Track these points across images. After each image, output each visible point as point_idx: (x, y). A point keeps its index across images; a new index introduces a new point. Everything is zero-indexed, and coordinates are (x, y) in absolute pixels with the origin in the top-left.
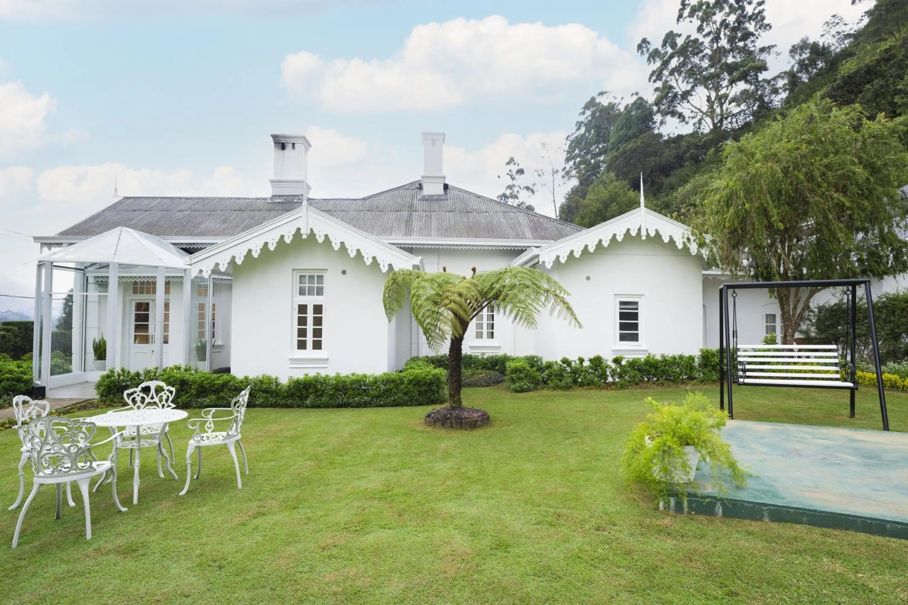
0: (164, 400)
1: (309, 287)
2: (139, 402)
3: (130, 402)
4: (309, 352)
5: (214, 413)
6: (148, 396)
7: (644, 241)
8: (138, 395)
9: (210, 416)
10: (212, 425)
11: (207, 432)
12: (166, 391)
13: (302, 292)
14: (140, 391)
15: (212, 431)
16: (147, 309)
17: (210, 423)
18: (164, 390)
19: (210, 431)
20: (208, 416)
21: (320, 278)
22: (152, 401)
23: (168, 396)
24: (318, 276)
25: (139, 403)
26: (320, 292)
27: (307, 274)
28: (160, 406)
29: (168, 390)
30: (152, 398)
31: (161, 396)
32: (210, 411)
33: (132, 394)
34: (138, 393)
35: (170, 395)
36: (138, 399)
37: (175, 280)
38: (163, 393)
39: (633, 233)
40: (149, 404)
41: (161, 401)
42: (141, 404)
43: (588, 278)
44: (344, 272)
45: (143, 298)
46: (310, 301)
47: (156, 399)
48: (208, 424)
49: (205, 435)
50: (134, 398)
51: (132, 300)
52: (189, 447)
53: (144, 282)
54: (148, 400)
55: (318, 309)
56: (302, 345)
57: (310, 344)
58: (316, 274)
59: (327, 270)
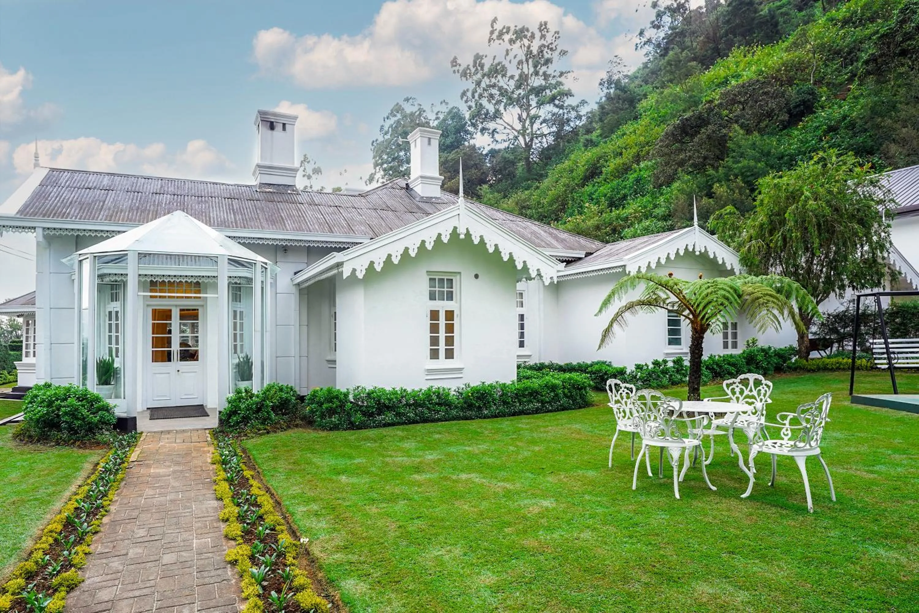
0: (762, 394)
1: (439, 291)
2: (738, 393)
3: (729, 392)
4: (442, 363)
5: (791, 419)
6: (747, 388)
8: (737, 386)
9: (787, 422)
10: (789, 432)
11: (783, 439)
12: (764, 385)
13: (432, 297)
14: (739, 383)
15: (789, 440)
17: (787, 430)
18: (762, 384)
19: (786, 438)
20: (785, 422)
21: (450, 281)
22: (750, 394)
23: (766, 391)
24: (447, 279)
25: (738, 395)
26: (450, 296)
27: (437, 277)
28: (759, 400)
29: (766, 385)
30: (751, 391)
31: (760, 390)
32: (788, 416)
33: (731, 384)
34: (737, 384)
35: (767, 389)
36: (737, 390)
38: (761, 388)
39: (691, 250)
40: (747, 397)
41: (759, 394)
42: (740, 396)
44: (476, 276)
45: (163, 303)
46: (442, 306)
47: (755, 393)
48: (784, 430)
49: (779, 442)
50: (733, 389)
51: (147, 306)
52: (752, 452)
54: (746, 392)
55: (450, 315)
56: (434, 354)
57: (442, 353)
58: (445, 278)
59: (460, 273)
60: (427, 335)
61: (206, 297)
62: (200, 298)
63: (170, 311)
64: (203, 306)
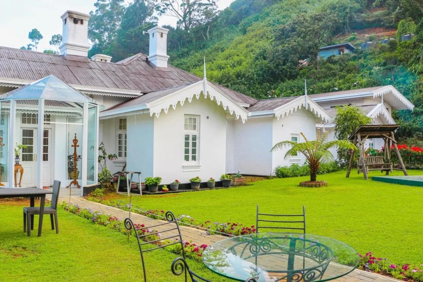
1: (189, 125)
4: (191, 163)
13: (186, 127)
16: (32, 135)
21: (195, 119)
24: (193, 118)
26: (194, 128)
27: (188, 117)
39: (304, 106)
43: (283, 126)
44: (208, 118)
45: (28, 127)
46: (191, 132)
51: (20, 128)
55: (194, 137)
56: (187, 158)
57: (190, 158)
58: (192, 118)
59: (199, 115)
60: (183, 148)
61: (55, 124)
62: (49, 124)
63: (32, 131)
64: (51, 129)
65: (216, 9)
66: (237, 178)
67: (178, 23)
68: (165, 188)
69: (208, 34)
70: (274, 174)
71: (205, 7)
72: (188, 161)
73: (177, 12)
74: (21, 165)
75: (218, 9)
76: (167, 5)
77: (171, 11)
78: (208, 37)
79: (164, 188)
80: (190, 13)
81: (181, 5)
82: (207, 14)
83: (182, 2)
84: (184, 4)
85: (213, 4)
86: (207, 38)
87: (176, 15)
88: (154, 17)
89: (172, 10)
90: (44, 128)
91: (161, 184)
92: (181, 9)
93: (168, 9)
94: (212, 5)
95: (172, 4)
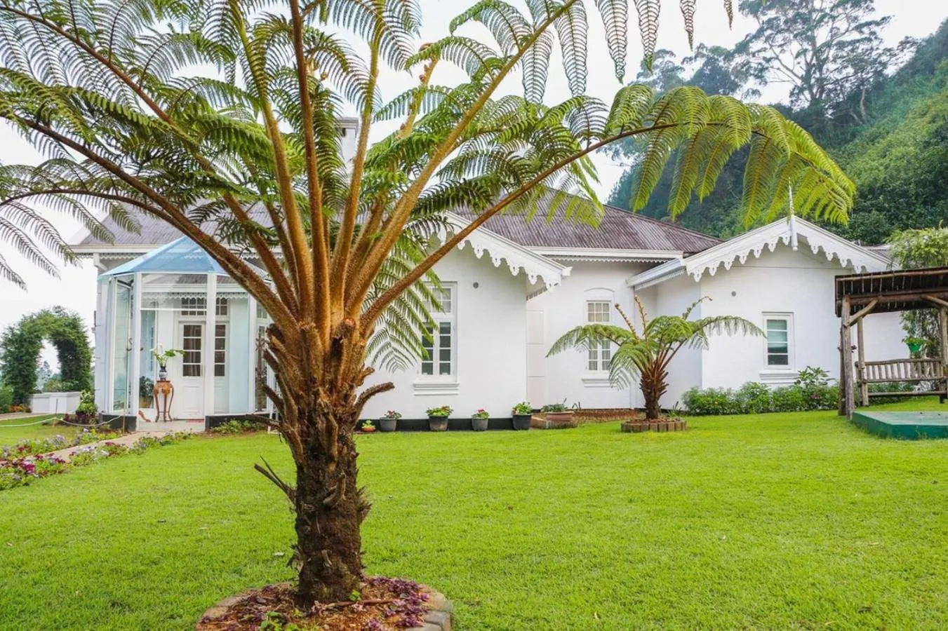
4: (437, 378)
7: (795, 251)
16: (199, 333)
21: (448, 291)
26: (447, 307)
37: (236, 297)
39: (786, 242)
43: (734, 294)
44: (476, 285)
45: (193, 320)
46: (436, 318)
51: (180, 322)
53: (193, 299)
55: (445, 327)
56: (427, 369)
57: (436, 368)
62: (225, 314)
63: (200, 327)
64: (229, 322)
65: (877, 49)
66: (551, 412)
67: (792, 94)
68: (367, 426)
69: (862, 108)
70: (682, 407)
71: (850, 48)
72: (432, 374)
73: (792, 71)
74: (168, 382)
75: (882, 47)
76: (768, 60)
77: (776, 70)
78: (863, 113)
79: (365, 427)
80: (820, 68)
81: (798, 55)
82: (858, 63)
83: (800, 48)
84: (805, 51)
85: (873, 37)
86: (859, 115)
87: (788, 79)
88: (751, 91)
89: (778, 69)
90: (217, 322)
91: (361, 417)
92: (799, 63)
93: (770, 69)
94: (870, 40)
95: (781, 56)
